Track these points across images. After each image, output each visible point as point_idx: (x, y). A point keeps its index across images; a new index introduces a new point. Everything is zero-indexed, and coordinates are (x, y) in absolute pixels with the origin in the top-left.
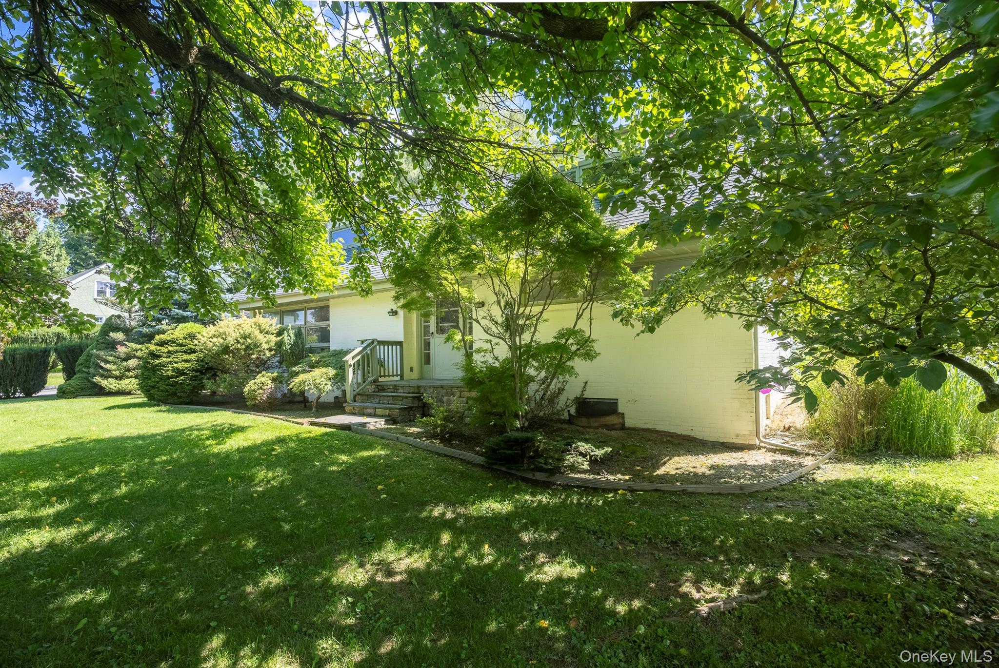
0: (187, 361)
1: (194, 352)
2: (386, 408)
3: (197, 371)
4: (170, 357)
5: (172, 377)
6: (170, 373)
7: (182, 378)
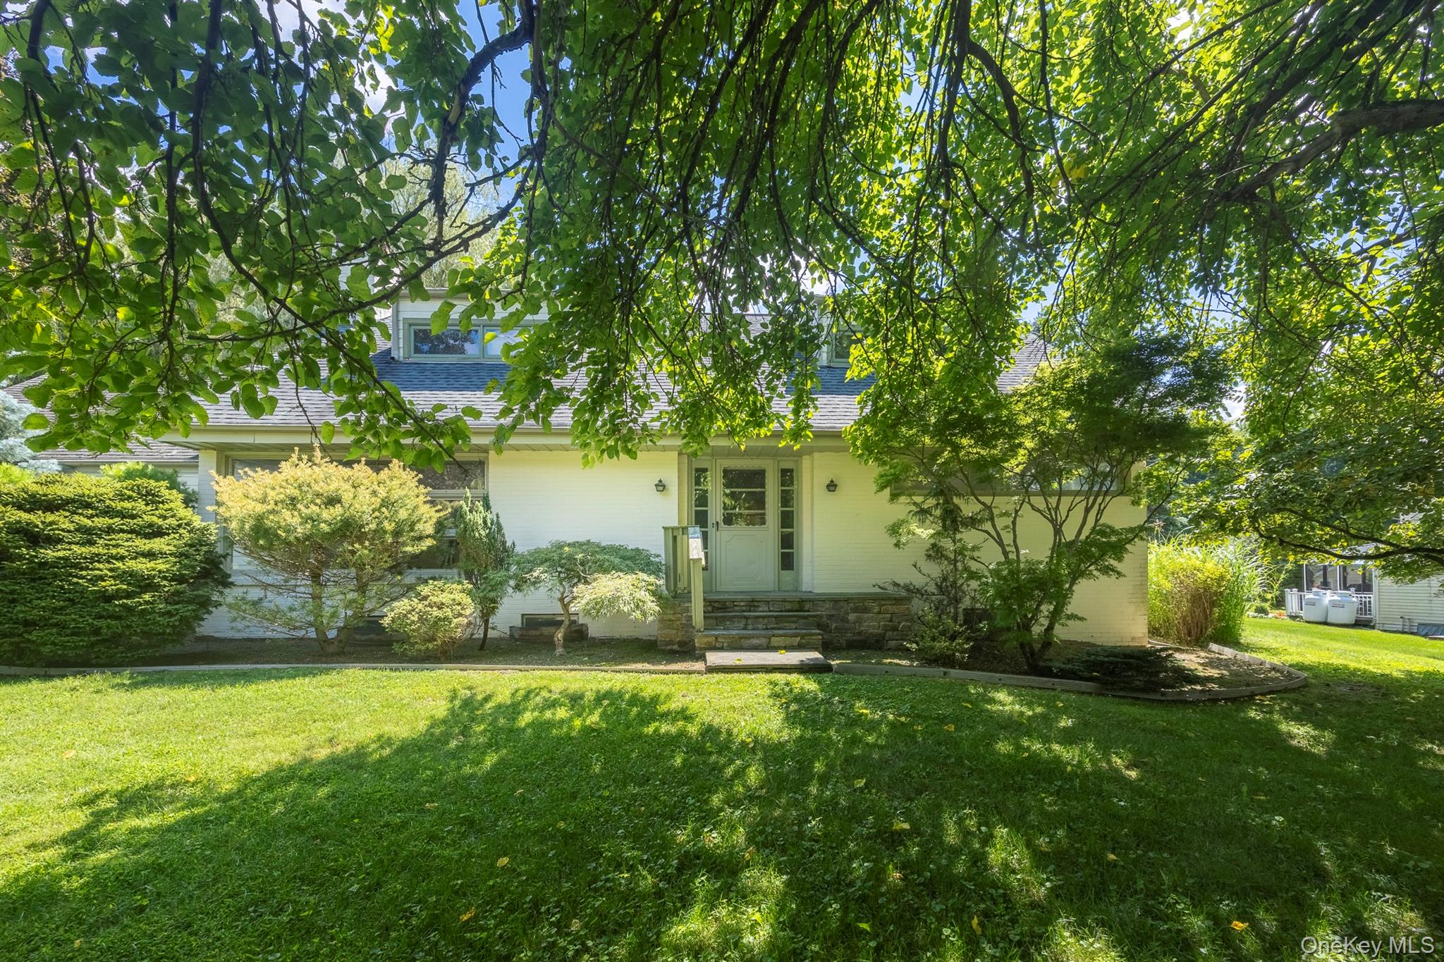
0: (150, 555)
1: (158, 533)
2: (792, 636)
3: (180, 579)
4: (91, 543)
5: (117, 595)
6: (109, 585)
7: (147, 597)
